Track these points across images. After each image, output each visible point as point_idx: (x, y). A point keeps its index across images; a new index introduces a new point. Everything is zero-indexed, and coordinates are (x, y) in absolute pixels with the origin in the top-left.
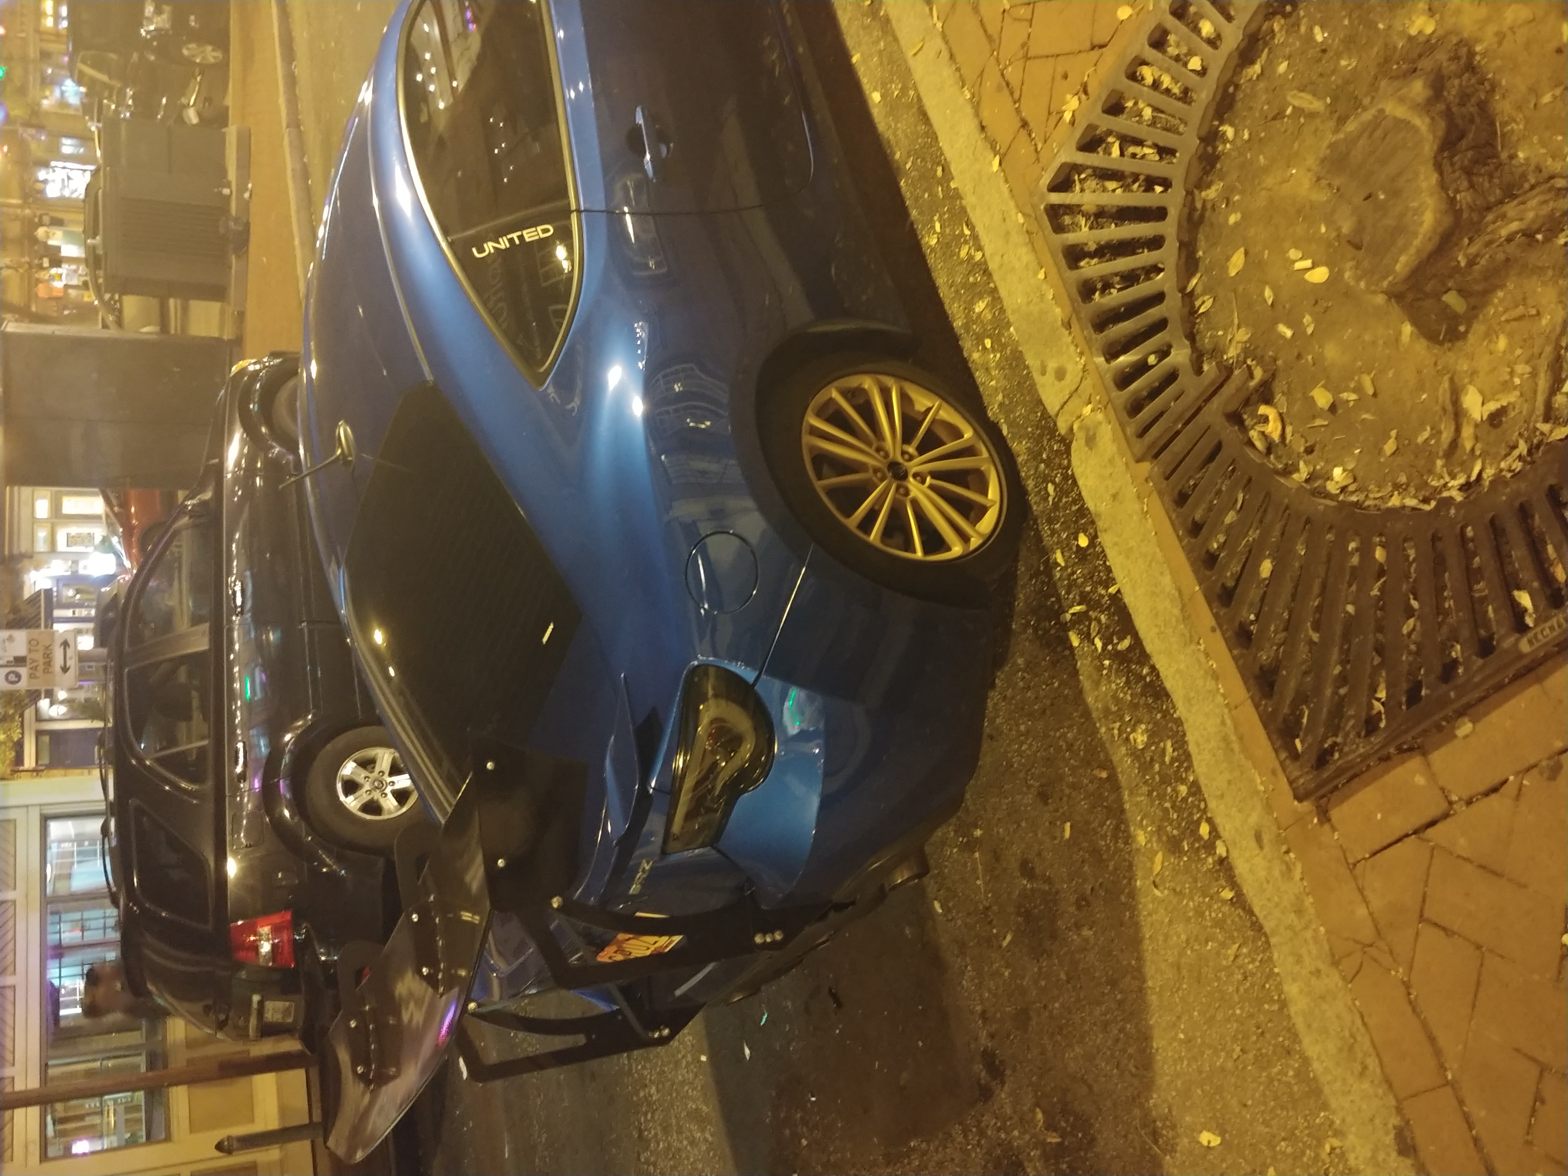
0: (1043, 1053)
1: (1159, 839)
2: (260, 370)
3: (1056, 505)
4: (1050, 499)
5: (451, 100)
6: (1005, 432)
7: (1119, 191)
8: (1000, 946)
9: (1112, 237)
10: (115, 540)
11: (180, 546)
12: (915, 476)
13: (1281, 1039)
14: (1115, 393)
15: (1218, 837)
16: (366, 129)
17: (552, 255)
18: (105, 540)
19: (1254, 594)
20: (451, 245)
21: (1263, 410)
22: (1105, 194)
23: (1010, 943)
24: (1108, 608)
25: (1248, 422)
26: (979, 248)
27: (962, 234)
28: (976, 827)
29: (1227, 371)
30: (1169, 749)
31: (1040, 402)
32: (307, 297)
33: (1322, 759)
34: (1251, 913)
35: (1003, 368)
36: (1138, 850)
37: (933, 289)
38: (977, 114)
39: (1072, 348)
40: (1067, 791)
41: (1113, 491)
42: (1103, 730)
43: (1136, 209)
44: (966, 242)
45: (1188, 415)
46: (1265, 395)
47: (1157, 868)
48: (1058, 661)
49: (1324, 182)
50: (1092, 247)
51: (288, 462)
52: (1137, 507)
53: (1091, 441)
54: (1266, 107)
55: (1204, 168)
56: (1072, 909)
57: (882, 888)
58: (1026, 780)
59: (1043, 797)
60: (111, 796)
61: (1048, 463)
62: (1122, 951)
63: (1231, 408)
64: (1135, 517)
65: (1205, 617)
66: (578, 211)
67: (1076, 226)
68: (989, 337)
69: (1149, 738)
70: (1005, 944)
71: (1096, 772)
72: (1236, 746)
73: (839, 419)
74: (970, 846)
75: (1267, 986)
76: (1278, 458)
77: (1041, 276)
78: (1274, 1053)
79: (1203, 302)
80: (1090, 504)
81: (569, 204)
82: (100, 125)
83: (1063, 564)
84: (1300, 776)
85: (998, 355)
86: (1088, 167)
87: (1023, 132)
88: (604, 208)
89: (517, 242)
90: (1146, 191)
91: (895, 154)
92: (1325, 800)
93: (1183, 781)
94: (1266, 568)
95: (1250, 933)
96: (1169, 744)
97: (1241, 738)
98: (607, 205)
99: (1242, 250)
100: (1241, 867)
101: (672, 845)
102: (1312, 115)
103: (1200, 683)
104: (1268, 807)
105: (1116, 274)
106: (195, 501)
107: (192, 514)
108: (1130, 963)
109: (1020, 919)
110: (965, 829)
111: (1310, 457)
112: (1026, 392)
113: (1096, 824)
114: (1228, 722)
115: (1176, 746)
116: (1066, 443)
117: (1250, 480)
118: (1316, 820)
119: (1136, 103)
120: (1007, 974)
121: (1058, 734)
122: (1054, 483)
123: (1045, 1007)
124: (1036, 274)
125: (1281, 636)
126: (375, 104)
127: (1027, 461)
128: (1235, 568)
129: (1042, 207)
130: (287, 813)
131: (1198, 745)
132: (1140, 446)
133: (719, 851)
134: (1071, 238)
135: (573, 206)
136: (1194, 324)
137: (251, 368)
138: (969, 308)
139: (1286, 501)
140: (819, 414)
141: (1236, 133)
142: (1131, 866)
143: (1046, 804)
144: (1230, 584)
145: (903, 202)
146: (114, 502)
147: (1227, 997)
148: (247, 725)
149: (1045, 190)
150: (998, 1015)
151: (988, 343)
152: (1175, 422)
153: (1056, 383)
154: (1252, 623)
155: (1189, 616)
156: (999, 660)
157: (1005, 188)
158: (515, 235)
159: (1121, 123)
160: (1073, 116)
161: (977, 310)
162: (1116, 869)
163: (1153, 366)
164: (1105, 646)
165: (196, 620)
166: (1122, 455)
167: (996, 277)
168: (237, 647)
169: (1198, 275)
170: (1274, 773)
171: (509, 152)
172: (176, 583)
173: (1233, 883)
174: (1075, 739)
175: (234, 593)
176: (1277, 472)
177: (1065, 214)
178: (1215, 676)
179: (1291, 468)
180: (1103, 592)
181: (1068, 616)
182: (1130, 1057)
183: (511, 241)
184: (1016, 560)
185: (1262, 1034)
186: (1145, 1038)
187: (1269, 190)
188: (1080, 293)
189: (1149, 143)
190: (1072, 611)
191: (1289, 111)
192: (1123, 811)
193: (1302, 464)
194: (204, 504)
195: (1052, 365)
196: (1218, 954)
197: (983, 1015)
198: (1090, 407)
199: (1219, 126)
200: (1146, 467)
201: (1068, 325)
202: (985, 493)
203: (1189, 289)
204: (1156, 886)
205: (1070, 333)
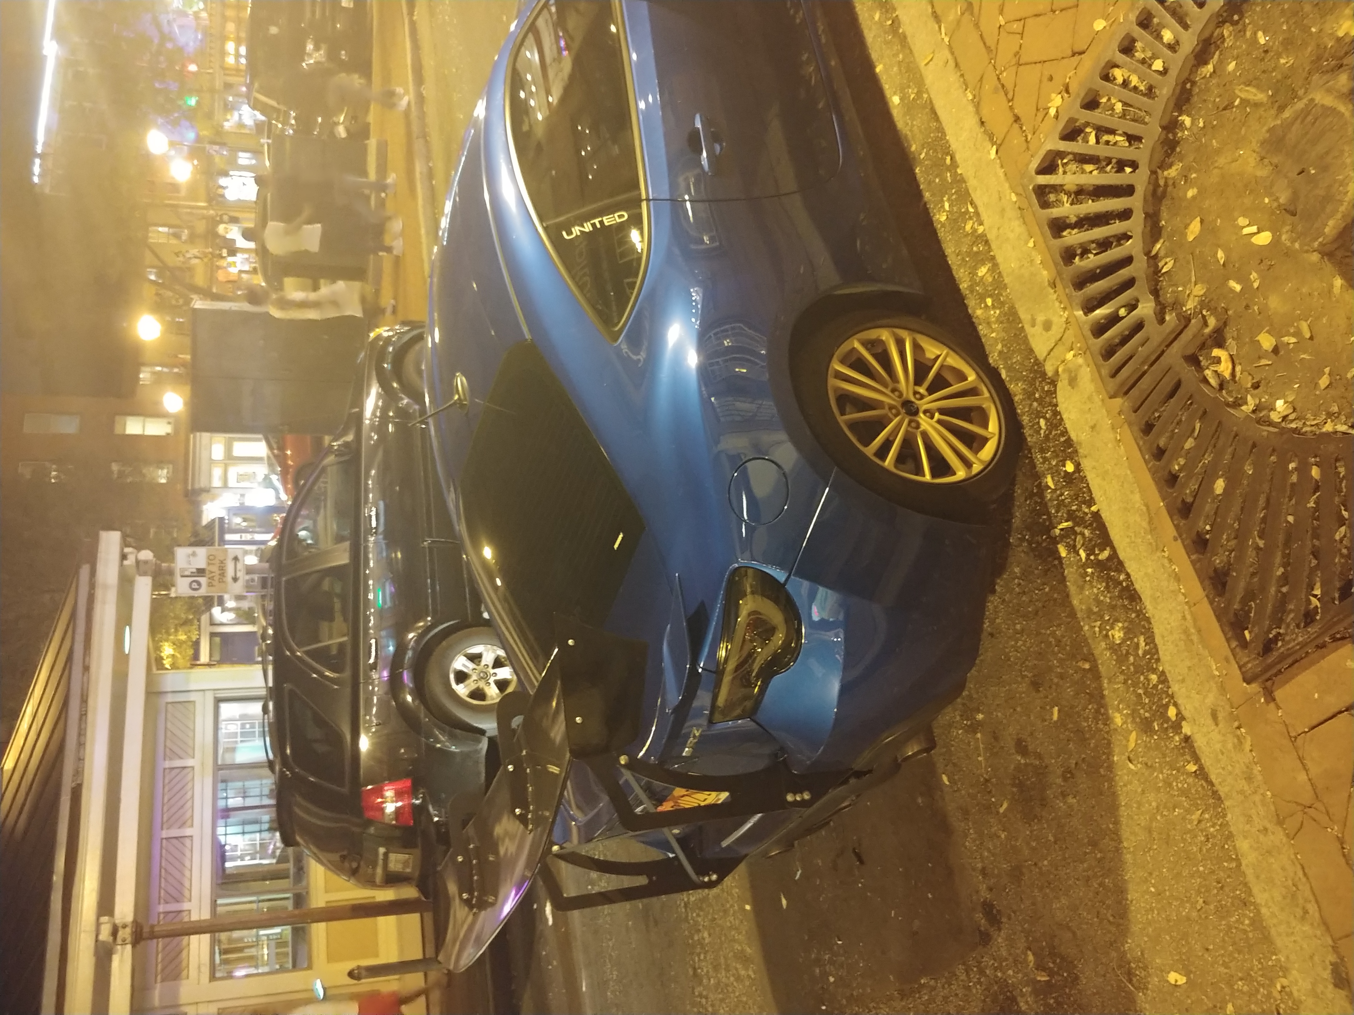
0: (1034, 904)
1: (1134, 721)
2: (393, 336)
3: (1047, 437)
4: (1042, 432)
5: (548, 113)
6: (1004, 376)
7: (1095, 173)
8: (998, 812)
9: (1089, 211)
10: (274, 478)
11: (326, 483)
12: (925, 412)
13: (1238, 892)
14: (1093, 341)
15: (1183, 718)
16: (480, 137)
17: (627, 236)
18: (266, 478)
19: (1209, 508)
20: (546, 229)
21: (1216, 352)
22: (1083, 175)
23: (1006, 810)
24: (1091, 525)
25: (1204, 363)
26: (981, 224)
27: (967, 211)
28: (978, 711)
29: (1186, 320)
30: (1142, 644)
31: (1032, 351)
32: (431, 277)
33: (1268, 647)
34: (1211, 784)
35: (1001, 322)
36: (1116, 730)
37: (943, 257)
38: (978, 111)
39: (1057, 304)
40: (1056, 680)
41: (1092, 424)
42: (1086, 628)
43: (1110, 187)
44: (970, 218)
45: (1153, 358)
46: (1218, 339)
47: (1132, 745)
48: (1049, 570)
49: (1266, 161)
50: (1073, 219)
51: (415, 410)
52: (1112, 436)
53: (1073, 381)
54: (1218, 100)
55: (1166, 151)
56: (1059, 781)
57: (896, 759)
58: (1021, 671)
59: (1036, 685)
60: (271, 684)
61: (1040, 401)
62: (1102, 816)
63: (1189, 352)
64: (1110, 445)
65: (1168, 528)
66: (648, 200)
67: (1059, 202)
68: (990, 296)
69: (1125, 634)
70: (1002, 810)
71: (1080, 664)
72: (1195, 638)
73: (860, 365)
74: (974, 728)
75: (1226, 846)
76: (1229, 393)
77: (1031, 244)
78: (1232, 904)
79: (1166, 263)
80: (1073, 435)
81: (640, 194)
82: (270, 141)
83: (1053, 487)
84: (1248, 662)
85: (998, 312)
86: (1069, 153)
87: (1016, 126)
88: (668, 197)
89: (598, 226)
90: (1117, 172)
91: (911, 146)
92: (1269, 683)
93: (1154, 671)
94: (1220, 486)
95: (1211, 801)
96: (1142, 639)
97: (1199, 631)
98: (671, 194)
99: (1198, 219)
100: (1200, 742)
101: (717, 717)
102: (1256, 105)
103: (1165, 584)
104: (1222, 689)
105: (1093, 242)
106: (339, 443)
107: (339, 453)
108: (1108, 827)
109: (1015, 790)
110: (968, 713)
111: (1256, 391)
112: (1021, 342)
113: (1080, 707)
114: (1188, 617)
115: (1148, 641)
116: (1053, 383)
117: (1205, 412)
118: (1262, 700)
119: (1109, 99)
120: (1003, 836)
121: (1048, 632)
122: (1045, 418)
123: (1035, 864)
124: (1027, 242)
125: (1233, 543)
126: (487, 119)
127: (1022, 400)
128: (1193, 486)
129: (1031, 188)
130: (409, 698)
131: (1163, 637)
132: (1113, 384)
133: (758, 724)
134: (1055, 212)
135: (644, 196)
136: (1157, 282)
137: (386, 334)
138: (973, 273)
139: (1235, 429)
140: (843, 362)
141: (1193, 123)
142: (1109, 743)
143: (1038, 691)
144: (1189, 500)
145: (918, 186)
146: (275, 446)
147: (1192, 856)
148: (378, 627)
149: (1033, 173)
150: (996, 872)
151: (989, 301)
152: (1143, 363)
153: (1044, 333)
154: (1208, 532)
155: (1156, 528)
156: (999, 568)
157: (1001, 172)
158: (596, 221)
159: (1096, 116)
160: (1057, 112)
161: (980, 274)
162: (1097, 746)
163: (1123, 318)
164: (1088, 556)
165: (339, 539)
166: (1099, 393)
167: (993, 246)
168: (371, 564)
169: (1161, 241)
170: (1227, 660)
171: (593, 155)
172: (322, 511)
173: (1196, 759)
174: (1063, 636)
175: (370, 516)
176: (1228, 405)
177: (1050, 192)
178: (1177, 578)
179: (1240, 402)
180: (1086, 510)
181: (1057, 532)
182: (1108, 907)
183: (594, 225)
184: (1013, 484)
185: (1222, 888)
186: (1120, 891)
187: (1222, 168)
188: (1063, 258)
189: (1120, 132)
190: (1060, 527)
191: (1237, 103)
192: (1103, 697)
193: (1249, 397)
194: (346, 444)
195: (1040, 318)
196: (1184, 819)
197: (983, 872)
198: (1072, 353)
199: (1178, 116)
200: (1118, 401)
201: (1053, 285)
202: (986, 426)
203: (1153, 253)
204: (1130, 761)
205: (1055, 292)
